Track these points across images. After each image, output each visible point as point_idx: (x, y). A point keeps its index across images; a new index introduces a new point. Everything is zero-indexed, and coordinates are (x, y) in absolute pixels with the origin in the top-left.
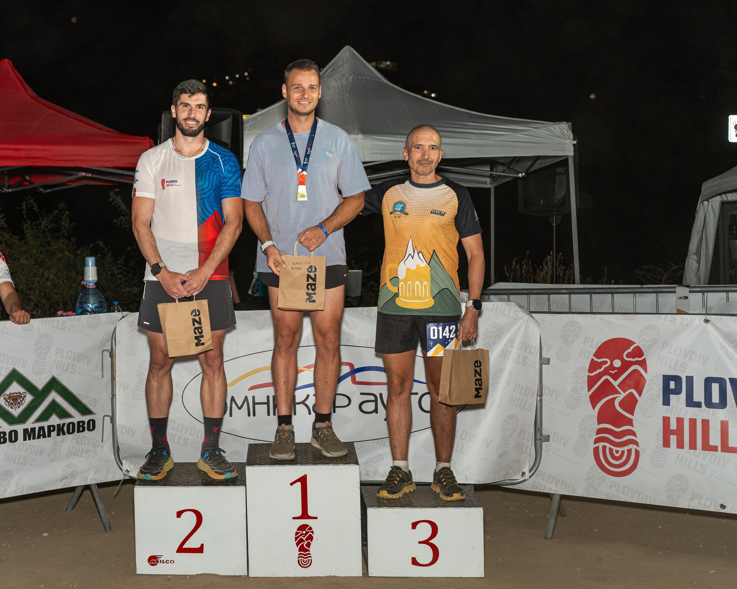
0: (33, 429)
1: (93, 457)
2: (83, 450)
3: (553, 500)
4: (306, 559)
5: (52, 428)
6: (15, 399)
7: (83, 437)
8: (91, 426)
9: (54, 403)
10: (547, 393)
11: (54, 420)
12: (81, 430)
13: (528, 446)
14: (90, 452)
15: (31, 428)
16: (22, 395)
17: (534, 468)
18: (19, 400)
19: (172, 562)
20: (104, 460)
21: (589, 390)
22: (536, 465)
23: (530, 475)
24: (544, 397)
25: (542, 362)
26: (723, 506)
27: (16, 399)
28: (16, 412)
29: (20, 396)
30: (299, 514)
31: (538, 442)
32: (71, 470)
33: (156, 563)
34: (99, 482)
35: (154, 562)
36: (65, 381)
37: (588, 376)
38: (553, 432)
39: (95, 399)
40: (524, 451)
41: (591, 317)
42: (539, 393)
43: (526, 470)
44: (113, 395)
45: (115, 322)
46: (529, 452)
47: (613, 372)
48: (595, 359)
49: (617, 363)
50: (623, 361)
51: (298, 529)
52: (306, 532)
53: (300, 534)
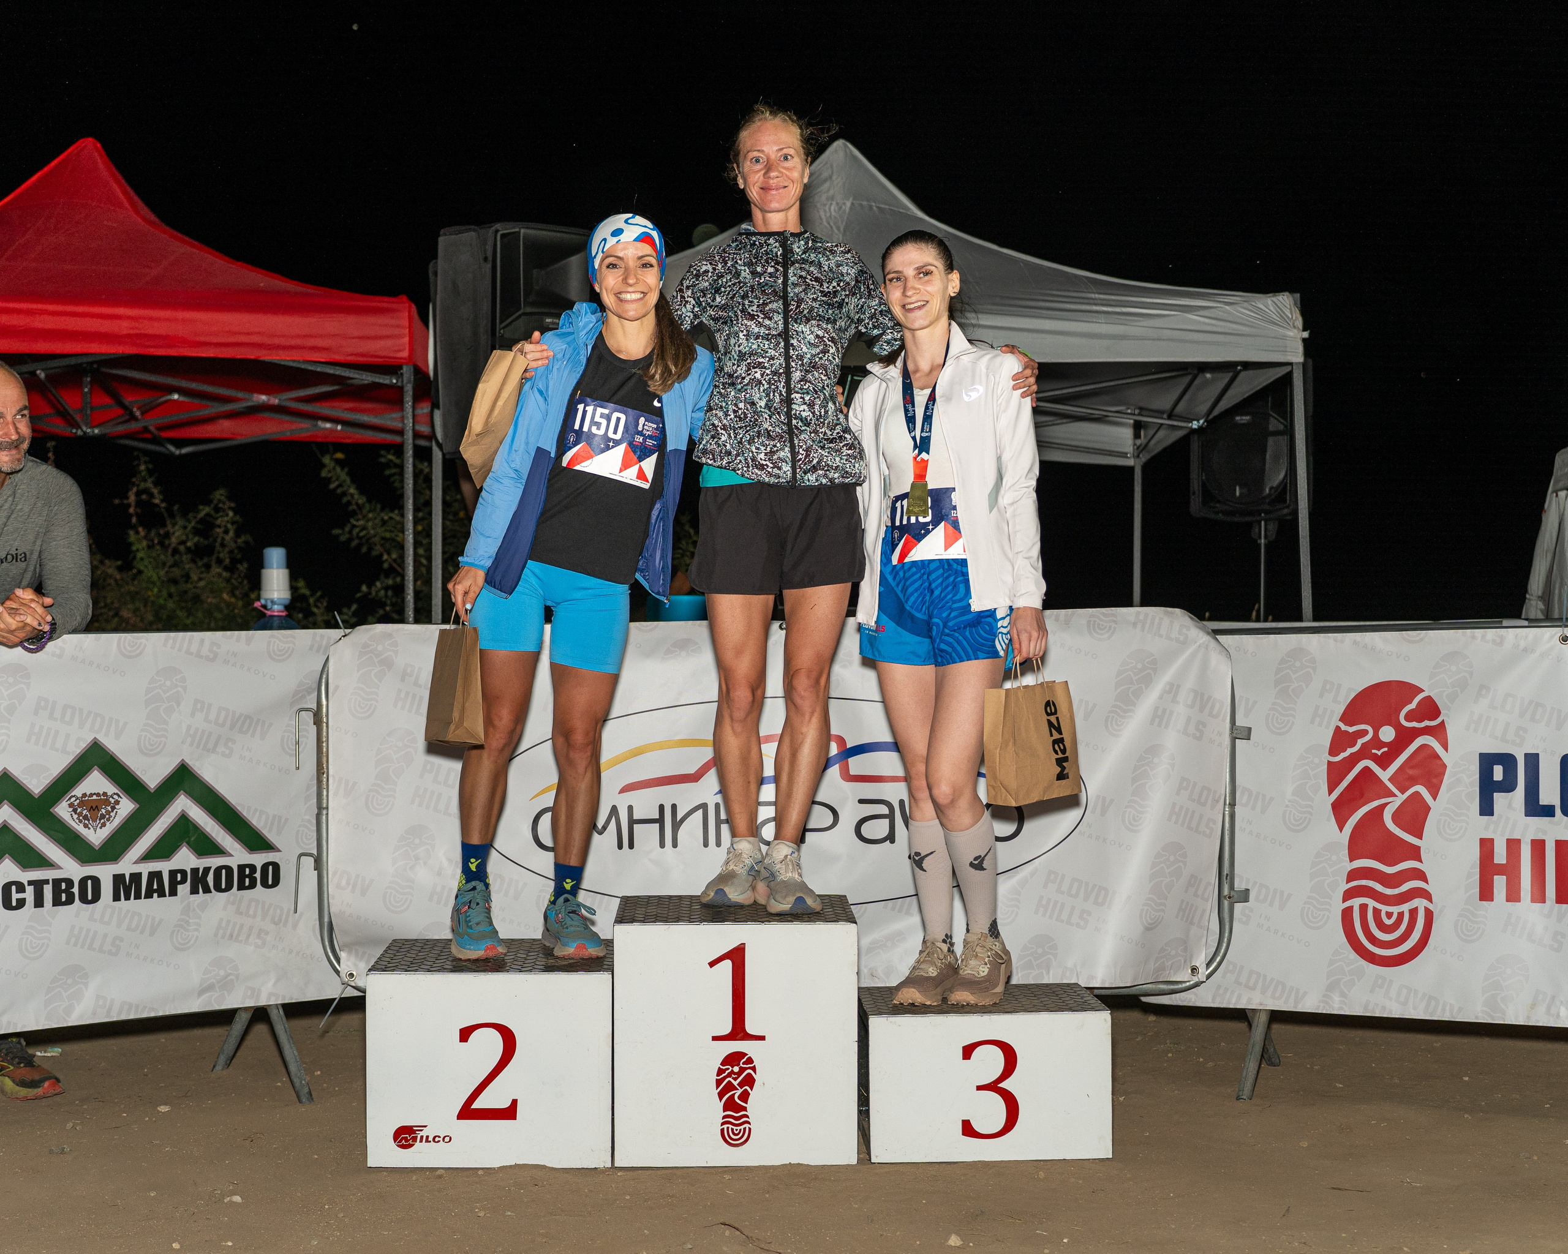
0: (136, 877)
1: (274, 946)
2: (251, 928)
3: (1254, 1025)
4: (737, 1128)
5: (179, 875)
6: (94, 808)
7: (251, 900)
8: (271, 876)
9: (184, 820)
10: (1244, 801)
11: (185, 859)
12: (247, 884)
13: (1204, 911)
14: (267, 933)
15: (131, 874)
16: (111, 799)
17: (1217, 958)
18: (103, 811)
19: (447, 1139)
20: (297, 953)
21: (1330, 794)
22: (1220, 952)
23: (1207, 973)
24: (1237, 808)
25: (1234, 735)
27: (97, 808)
28: (96, 836)
29: (106, 802)
30: (726, 1028)
31: (1226, 903)
32: (222, 973)
33: (411, 1142)
34: (286, 1001)
35: (406, 1140)
36: (208, 772)
37: (1329, 762)
38: (1255, 883)
39: (280, 818)
40: (1196, 920)
41: (1335, 640)
42: (1227, 798)
43: (1200, 961)
44: (321, 809)
45: (327, 648)
46: (1207, 924)
47: (1379, 753)
48: (1343, 727)
49: (1387, 734)
50: (1398, 728)
51: (723, 1063)
52: (741, 1068)
53: (727, 1072)
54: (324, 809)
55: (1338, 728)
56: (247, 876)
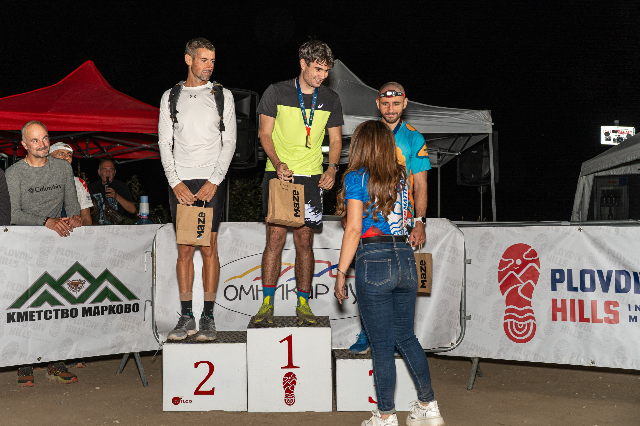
0: (90, 308)
1: (137, 332)
2: (129, 326)
3: (473, 363)
4: (291, 399)
5: (105, 308)
6: (76, 285)
7: (129, 316)
8: (136, 308)
9: (106, 289)
10: (469, 285)
11: (107, 302)
12: (128, 311)
13: (455, 323)
14: (134, 328)
15: (88, 308)
16: (82, 282)
17: (460, 339)
18: (79, 286)
19: (190, 401)
20: (145, 335)
21: (499, 282)
22: (461, 337)
23: (457, 344)
24: (467, 287)
25: (465, 262)
26: (593, 362)
27: (77, 285)
28: (77, 294)
29: (80, 283)
30: (286, 364)
31: (463, 320)
32: (119, 341)
34: (140, 351)
35: (177, 402)
36: (115, 272)
37: (499, 272)
38: (473, 313)
39: (139, 288)
40: (452, 326)
41: (500, 229)
42: (463, 284)
43: (454, 340)
44: (153, 285)
45: (156, 231)
46: (456, 327)
47: (516, 269)
48: (503, 259)
49: (519, 262)
50: (523, 260)
51: (285, 376)
52: (291, 378)
53: (286, 379)
54: (154, 285)
55: (501, 260)
56: (128, 308)
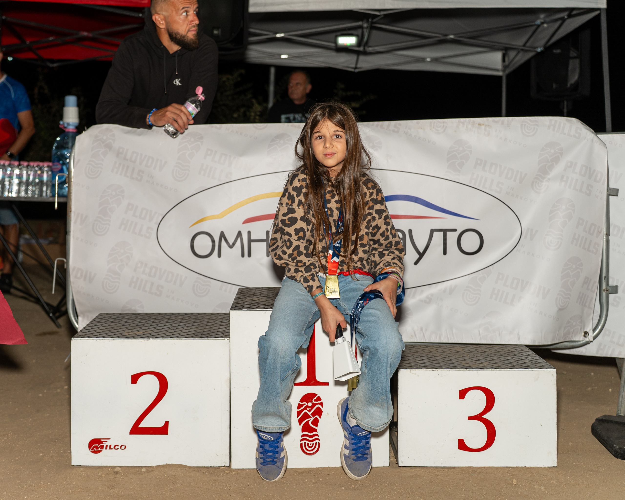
4: (312, 443)
19: (123, 447)
22: (601, 323)
31: (604, 294)
33: (99, 449)
35: (97, 448)
40: (587, 304)
43: (589, 328)
46: (593, 306)
51: (302, 400)
52: (313, 404)
53: (304, 406)
